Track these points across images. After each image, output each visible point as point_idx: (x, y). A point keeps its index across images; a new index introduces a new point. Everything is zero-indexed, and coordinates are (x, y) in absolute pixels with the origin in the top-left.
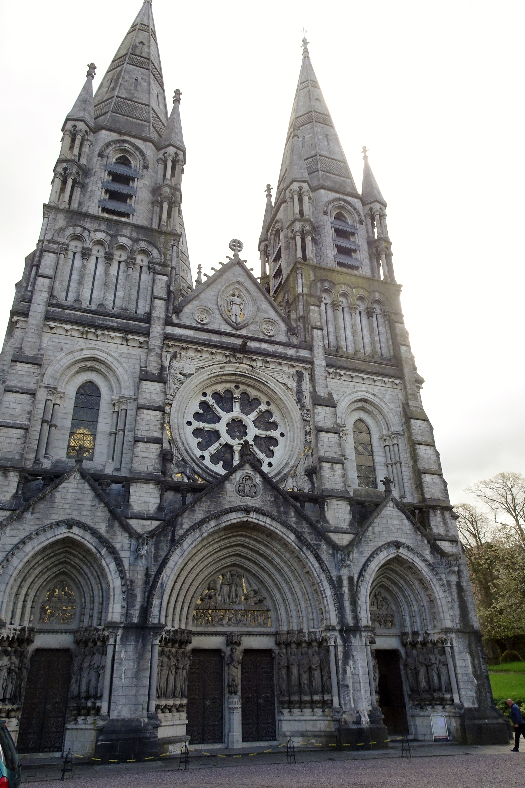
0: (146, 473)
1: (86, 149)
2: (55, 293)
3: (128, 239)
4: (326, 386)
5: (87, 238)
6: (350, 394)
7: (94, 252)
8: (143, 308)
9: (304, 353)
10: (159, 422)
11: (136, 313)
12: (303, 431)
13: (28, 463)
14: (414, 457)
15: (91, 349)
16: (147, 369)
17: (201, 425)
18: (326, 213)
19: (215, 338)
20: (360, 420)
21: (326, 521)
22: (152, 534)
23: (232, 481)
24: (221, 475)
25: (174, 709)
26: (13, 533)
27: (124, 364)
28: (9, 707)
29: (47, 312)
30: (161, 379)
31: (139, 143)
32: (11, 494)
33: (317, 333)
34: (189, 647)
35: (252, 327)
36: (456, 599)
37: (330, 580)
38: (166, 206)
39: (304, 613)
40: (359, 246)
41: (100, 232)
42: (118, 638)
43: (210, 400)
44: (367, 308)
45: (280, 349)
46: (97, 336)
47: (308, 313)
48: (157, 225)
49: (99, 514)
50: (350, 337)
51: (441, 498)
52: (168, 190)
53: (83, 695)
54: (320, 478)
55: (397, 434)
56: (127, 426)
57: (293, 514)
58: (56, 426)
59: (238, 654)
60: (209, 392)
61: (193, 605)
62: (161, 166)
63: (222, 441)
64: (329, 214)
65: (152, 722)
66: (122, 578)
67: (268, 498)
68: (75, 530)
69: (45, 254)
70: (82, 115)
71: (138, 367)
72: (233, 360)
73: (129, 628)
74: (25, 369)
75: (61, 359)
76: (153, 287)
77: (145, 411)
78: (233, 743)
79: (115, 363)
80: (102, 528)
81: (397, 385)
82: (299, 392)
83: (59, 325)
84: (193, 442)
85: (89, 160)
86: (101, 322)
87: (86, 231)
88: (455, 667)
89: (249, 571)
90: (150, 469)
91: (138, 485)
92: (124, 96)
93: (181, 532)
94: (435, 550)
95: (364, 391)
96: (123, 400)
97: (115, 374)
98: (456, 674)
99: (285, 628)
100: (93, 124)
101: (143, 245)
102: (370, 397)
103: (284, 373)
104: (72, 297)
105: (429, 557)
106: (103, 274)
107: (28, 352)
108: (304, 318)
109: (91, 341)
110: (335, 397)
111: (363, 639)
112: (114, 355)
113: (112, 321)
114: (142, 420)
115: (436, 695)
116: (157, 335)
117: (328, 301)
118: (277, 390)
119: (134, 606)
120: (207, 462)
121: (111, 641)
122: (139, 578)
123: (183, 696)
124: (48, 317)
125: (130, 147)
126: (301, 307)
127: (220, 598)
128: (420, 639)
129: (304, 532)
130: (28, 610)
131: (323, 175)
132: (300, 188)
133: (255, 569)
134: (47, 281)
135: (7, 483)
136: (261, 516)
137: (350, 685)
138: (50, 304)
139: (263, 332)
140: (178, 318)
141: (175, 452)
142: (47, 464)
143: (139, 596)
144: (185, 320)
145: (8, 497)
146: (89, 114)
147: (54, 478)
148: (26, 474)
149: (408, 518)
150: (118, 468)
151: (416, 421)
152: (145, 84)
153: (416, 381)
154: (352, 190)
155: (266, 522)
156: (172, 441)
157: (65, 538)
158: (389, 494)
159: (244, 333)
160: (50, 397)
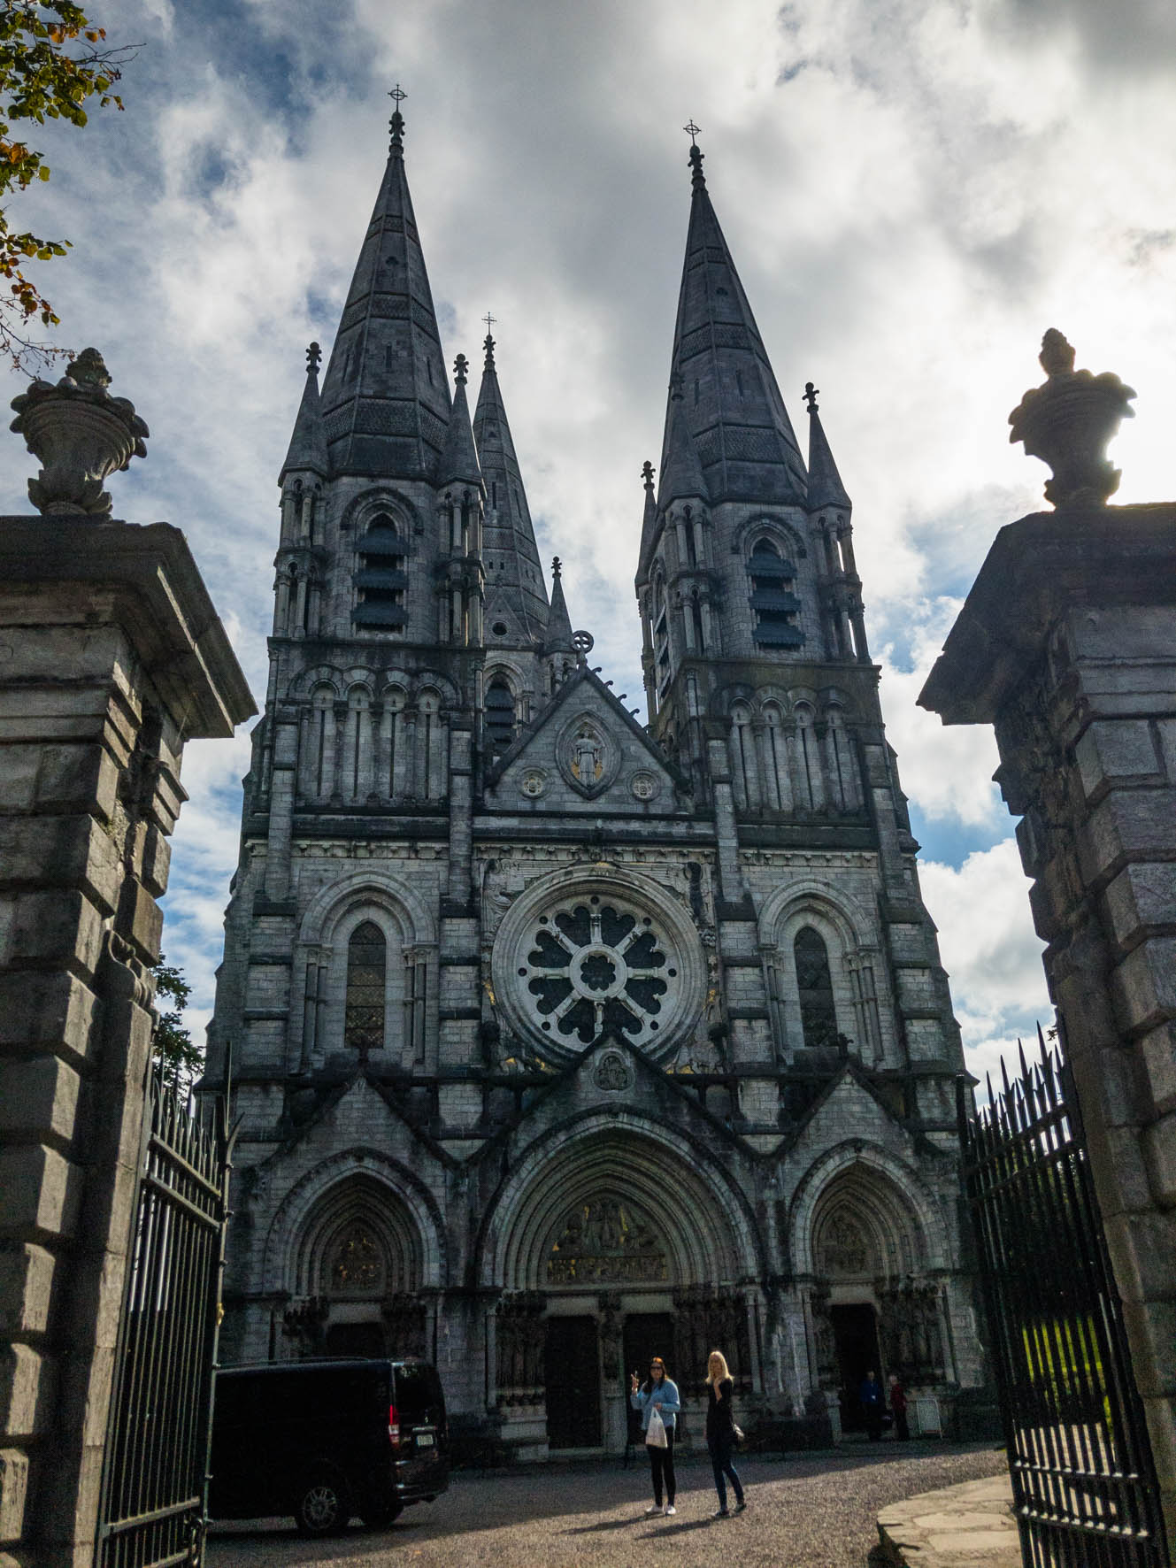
0: (460, 1067)
1: (320, 517)
2: (302, 788)
3: (402, 674)
4: (740, 884)
5: (339, 684)
6: (784, 890)
7: (353, 705)
8: (436, 789)
9: (702, 829)
10: (473, 983)
11: (427, 797)
12: (704, 966)
13: (293, 1065)
14: (896, 989)
15: (363, 873)
16: (450, 897)
17: (539, 972)
18: (735, 550)
19: (553, 825)
20: (807, 928)
21: (742, 1118)
22: (473, 1160)
23: (588, 1067)
24: (576, 1053)
25: (526, 1401)
26: (285, 1173)
27: (416, 892)
29: (294, 824)
30: (472, 911)
31: (403, 487)
32: (277, 1118)
33: (723, 790)
34: (544, 1315)
35: (615, 791)
36: (954, 1224)
37: (747, 1210)
38: (457, 596)
39: (713, 1258)
40: (799, 603)
41: (358, 671)
42: (439, 1308)
43: (553, 928)
44: (814, 724)
45: (661, 827)
46: (371, 852)
47: (707, 753)
48: (447, 632)
49: (398, 1136)
50: (785, 781)
52: (459, 568)
54: (731, 1044)
55: (868, 950)
56: (428, 991)
57: (685, 1111)
58: (325, 1002)
60: (550, 915)
61: (547, 1255)
62: (444, 519)
63: (575, 995)
64: (742, 550)
65: (492, 1417)
66: (438, 1227)
67: (645, 1090)
68: (368, 1163)
69: (280, 727)
70: (307, 459)
71: (436, 892)
72: (584, 858)
73: (452, 1294)
74: (274, 925)
75: (323, 896)
76: (449, 753)
77: (452, 969)
78: (613, 1446)
79: (401, 890)
80: (404, 1156)
81: (868, 861)
82: (696, 900)
83: (313, 843)
84: (530, 1001)
85: (327, 535)
86: (374, 828)
87: (337, 673)
88: (949, 1329)
89: (630, 1200)
90: (466, 1060)
91: (450, 1087)
92: (371, 393)
93: (517, 1153)
94: (923, 1147)
95: (810, 880)
96: (418, 950)
97: (404, 908)
98: (950, 1338)
99: (687, 1281)
100: (325, 468)
101: (428, 679)
102: (820, 889)
103: (669, 869)
104: (327, 787)
105: (912, 1161)
106: (369, 739)
107: (275, 896)
108: (702, 763)
109: (362, 862)
110: (757, 897)
111: (799, 1294)
112: (399, 877)
113: (392, 823)
114: (449, 982)
115: (923, 1371)
116: (462, 837)
117: (744, 721)
118: (659, 899)
119: (457, 1265)
120: (554, 1033)
121: (430, 1313)
122: (461, 1225)
123: (537, 1383)
124: (297, 832)
125: (389, 497)
126: (695, 742)
127: (587, 1242)
128: (901, 1286)
129: (703, 1138)
130: (316, 1274)
131: (729, 469)
132: (688, 509)
133: (638, 1195)
134: (288, 775)
135: (269, 1103)
136: (636, 1119)
137: (779, 1361)
138: (296, 810)
139: (634, 796)
140: (494, 793)
141: (502, 1023)
142: (318, 1062)
143: (462, 1250)
144: (504, 796)
145: (274, 1121)
146: (318, 449)
147: (331, 1086)
148: (293, 1085)
149: (876, 1099)
150: (419, 1061)
151: (901, 926)
152: (404, 354)
153: (904, 850)
154: (785, 486)
155: (643, 1126)
156: (498, 1008)
157: (354, 1175)
158: (845, 1061)
159: (601, 805)
160: (312, 960)
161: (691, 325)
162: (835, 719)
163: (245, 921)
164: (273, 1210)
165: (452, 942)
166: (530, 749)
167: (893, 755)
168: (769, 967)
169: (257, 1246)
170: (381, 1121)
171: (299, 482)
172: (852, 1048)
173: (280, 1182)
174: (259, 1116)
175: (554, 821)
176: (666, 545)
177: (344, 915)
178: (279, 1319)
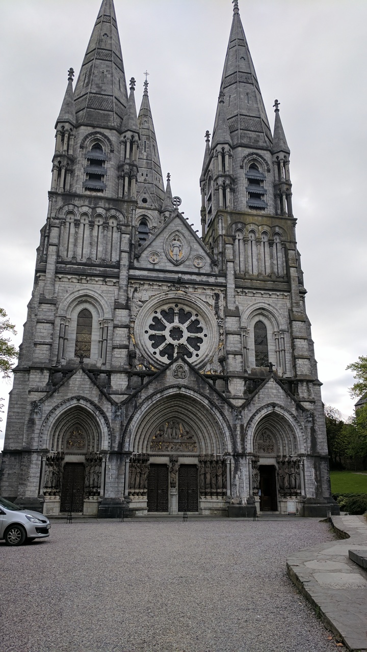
0: (120, 367)
1: (72, 142)
2: (60, 254)
3: (103, 209)
4: (235, 303)
5: (77, 212)
6: (252, 306)
7: (82, 221)
8: (115, 258)
9: (221, 280)
10: (127, 335)
11: (111, 261)
12: (218, 333)
13: (53, 363)
14: (293, 347)
15: (84, 289)
16: (119, 301)
17: (153, 332)
18: (242, 167)
19: (161, 275)
20: (260, 321)
21: (229, 392)
22: (123, 403)
23: (170, 369)
24: (166, 364)
25: (140, 494)
26: (49, 404)
27: (105, 298)
28: (55, 490)
29: (56, 267)
30: (127, 307)
31: (107, 132)
32: (46, 383)
33: (230, 265)
34: (149, 462)
35: (187, 263)
36: (309, 437)
37: (229, 427)
38: (127, 179)
39: (215, 445)
40: (266, 191)
41: (85, 207)
42: (107, 458)
43: (159, 316)
44: (269, 240)
45: (204, 278)
46: (87, 281)
47: (225, 249)
48: (122, 194)
49: (94, 392)
50: (255, 263)
51: (308, 374)
52: (128, 167)
53: (91, 486)
54: (227, 364)
55: (283, 331)
56: (108, 337)
57: (207, 388)
58: (67, 339)
59: (177, 467)
60: (159, 310)
61: (150, 440)
62: (123, 147)
63: (167, 342)
64: (244, 167)
65: (126, 500)
66: (108, 427)
67: (192, 379)
68: (82, 401)
69: (52, 228)
70: (67, 117)
71: (113, 298)
72: (173, 289)
73: (113, 453)
74: (47, 308)
75: (67, 298)
76: (120, 242)
77: (118, 329)
78: (172, 512)
79: (100, 297)
80: (96, 400)
81: (286, 296)
82: (217, 307)
83: (64, 276)
84: (149, 343)
85: (74, 151)
86: (89, 271)
87: (76, 208)
88: (304, 476)
89: (184, 421)
90: (122, 364)
91: (115, 374)
92: (95, 92)
93: (140, 401)
94: (299, 407)
95: (262, 302)
96: (106, 321)
97: (100, 304)
98: (304, 479)
99: (204, 453)
100: (75, 122)
101: (113, 212)
102: (266, 306)
103: (207, 295)
104: (70, 254)
105: (294, 413)
106: (89, 236)
107: (48, 296)
108: (222, 254)
109: (84, 285)
110: (241, 308)
111: (248, 460)
112: (99, 292)
113: (96, 270)
114: (117, 334)
115: (292, 491)
116: (124, 277)
117: (241, 238)
118: (202, 307)
119: (115, 442)
120: (158, 356)
121: (104, 460)
122: (117, 427)
123: (144, 488)
124: (57, 272)
125: (101, 136)
126: (220, 245)
127: (166, 436)
128: (287, 459)
129: (214, 399)
130: (60, 443)
131: (241, 133)
132: (223, 149)
133: (187, 419)
134: (54, 248)
135: (43, 377)
136: (188, 390)
137: (238, 484)
138: (58, 262)
139: (194, 265)
140: (138, 261)
141: (137, 351)
142: (64, 362)
143: (117, 437)
144: (142, 262)
145: (45, 384)
146: (72, 114)
147: (68, 372)
148: (53, 371)
149: (282, 388)
150: (104, 364)
151: (297, 322)
152: (109, 76)
153: (300, 293)
154: (263, 142)
155: (190, 393)
156: (136, 345)
157: (76, 406)
158: (271, 373)
159: (181, 268)
160: (62, 323)
161: (229, 73)
162: (277, 239)
163: (36, 306)
164: (43, 418)
165: (119, 318)
166: (154, 244)
167: (299, 255)
168: (244, 335)
169: (37, 431)
170: (88, 386)
171: (63, 127)
172: (274, 368)
173: (47, 407)
174: (39, 382)
175: (161, 273)
176: (214, 164)
177: (76, 306)
178: (45, 459)
